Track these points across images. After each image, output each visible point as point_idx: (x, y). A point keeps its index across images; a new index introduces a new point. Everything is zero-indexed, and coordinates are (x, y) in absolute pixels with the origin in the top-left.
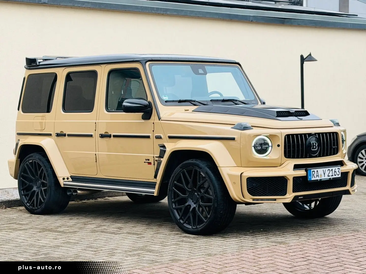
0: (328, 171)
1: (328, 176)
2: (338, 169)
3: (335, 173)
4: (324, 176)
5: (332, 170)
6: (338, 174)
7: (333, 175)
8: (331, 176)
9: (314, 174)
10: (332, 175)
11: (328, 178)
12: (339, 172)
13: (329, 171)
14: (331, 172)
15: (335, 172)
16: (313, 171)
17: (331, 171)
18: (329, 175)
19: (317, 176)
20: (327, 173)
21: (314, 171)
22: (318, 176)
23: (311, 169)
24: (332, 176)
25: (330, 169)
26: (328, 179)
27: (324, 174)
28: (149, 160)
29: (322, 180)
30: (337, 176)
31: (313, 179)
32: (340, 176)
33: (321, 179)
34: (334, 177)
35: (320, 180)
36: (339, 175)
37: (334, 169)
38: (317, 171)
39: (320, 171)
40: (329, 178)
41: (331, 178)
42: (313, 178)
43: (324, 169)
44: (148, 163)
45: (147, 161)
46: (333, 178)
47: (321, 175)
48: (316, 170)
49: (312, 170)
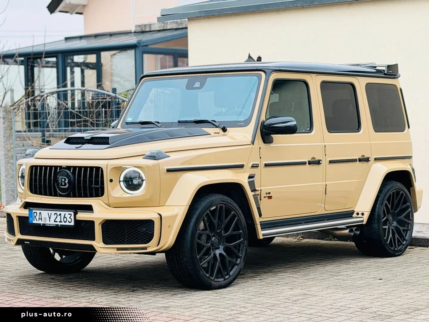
0: (54, 215)
1: (55, 221)
2: (69, 214)
3: (65, 219)
4: (50, 221)
5: (60, 214)
6: (70, 221)
7: (62, 220)
8: (59, 222)
9: (35, 216)
10: (60, 221)
11: (54, 224)
12: (70, 218)
13: (56, 215)
14: (59, 217)
15: (64, 217)
16: (34, 212)
17: (59, 215)
18: (56, 221)
19: (39, 219)
20: (53, 217)
21: (36, 213)
22: (41, 219)
23: (32, 210)
24: (61, 222)
25: (58, 213)
26: (55, 225)
27: (50, 218)
29: (46, 225)
30: (67, 224)
31: (35, 222)
32: (72, 224)
33: (45, 224)
34: (63, 223)
35: (43, 224)
37: (63, 213)
38: (40, 213)
39: (45, 213)
40: (56, 225)
41: (58, 225)
42: (34, 220)
43: (50, 212)
46: (61, 225)
47: (45, 219)
48: (38, 212)
49: (34, 211)
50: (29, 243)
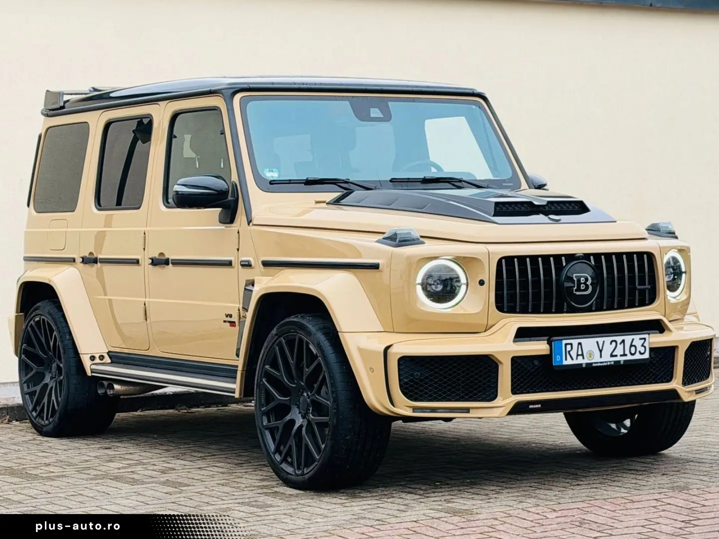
0: (611, 343)
1: (612, 356)
2: (641, 339)
3: (633, 348)
4: (601, 357)
5: (623, 341)
6: (642, 352)
7: (627, 352)
8: (621, 356)
9: (569, 352)
10: (622, 353)
11: (610, 362)
12: (643, 345)
13: (614, 344)
14: (620, 347)
15: (631, 346)
16: (566, 345)
17: (620, 344)
18: (614, 354)
19: (578, 355)
20: (608, 349)
21: (571, 344)
22: (582, 355)
23: (562, 340)
24: (625, 355)
25: (619, 339)
26: (612, 363)
27: (601, 351)
28: (231, 316)
29: (594, 365)
30: (638, 356)
31: (569, 362)
32: (646, 356)
33: (592, 363)
34: (629, 357)
35: (587, 364)
36: (645, 354)
37: (628, 339)
38: (580, 344)
39: (589, 344)
40: (615, 362)
41: (619, 361)
42: (566, 359)
43: (600, 340)
44: (230, 322)
45: (229, 319)
46: (625, 361)
47: (591, 354)
48: (575, 342)
49: (564, 342)
50: (540, 406)
